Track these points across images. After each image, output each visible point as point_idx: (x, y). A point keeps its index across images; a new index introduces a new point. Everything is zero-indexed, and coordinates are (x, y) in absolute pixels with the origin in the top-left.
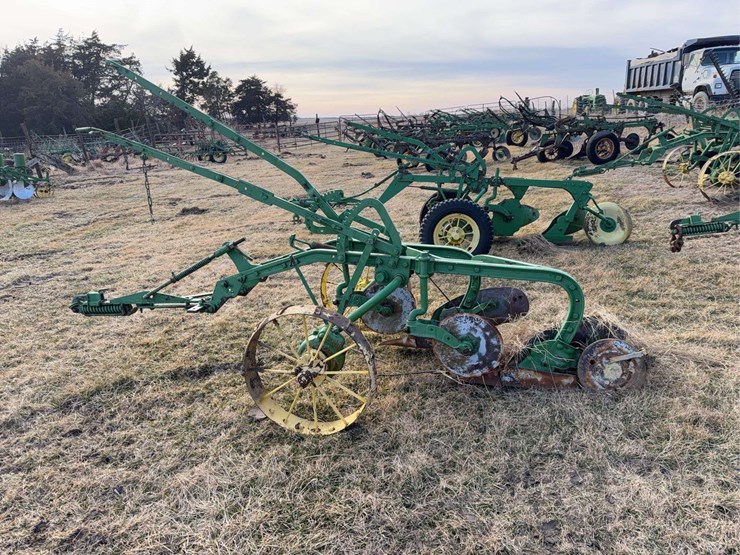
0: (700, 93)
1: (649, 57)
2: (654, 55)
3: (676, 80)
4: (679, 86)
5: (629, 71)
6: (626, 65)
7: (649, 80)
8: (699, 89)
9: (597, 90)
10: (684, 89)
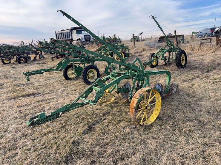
0: (78, 41)
1: (61, 31)
2: (62, 31)
3: (71, 37)
4: (72, 39)
5: (56, 34)
6: (55, 33)
7: (63, 37)
8: (78, 40)
9: (45, 39)
10: (73, 39)
